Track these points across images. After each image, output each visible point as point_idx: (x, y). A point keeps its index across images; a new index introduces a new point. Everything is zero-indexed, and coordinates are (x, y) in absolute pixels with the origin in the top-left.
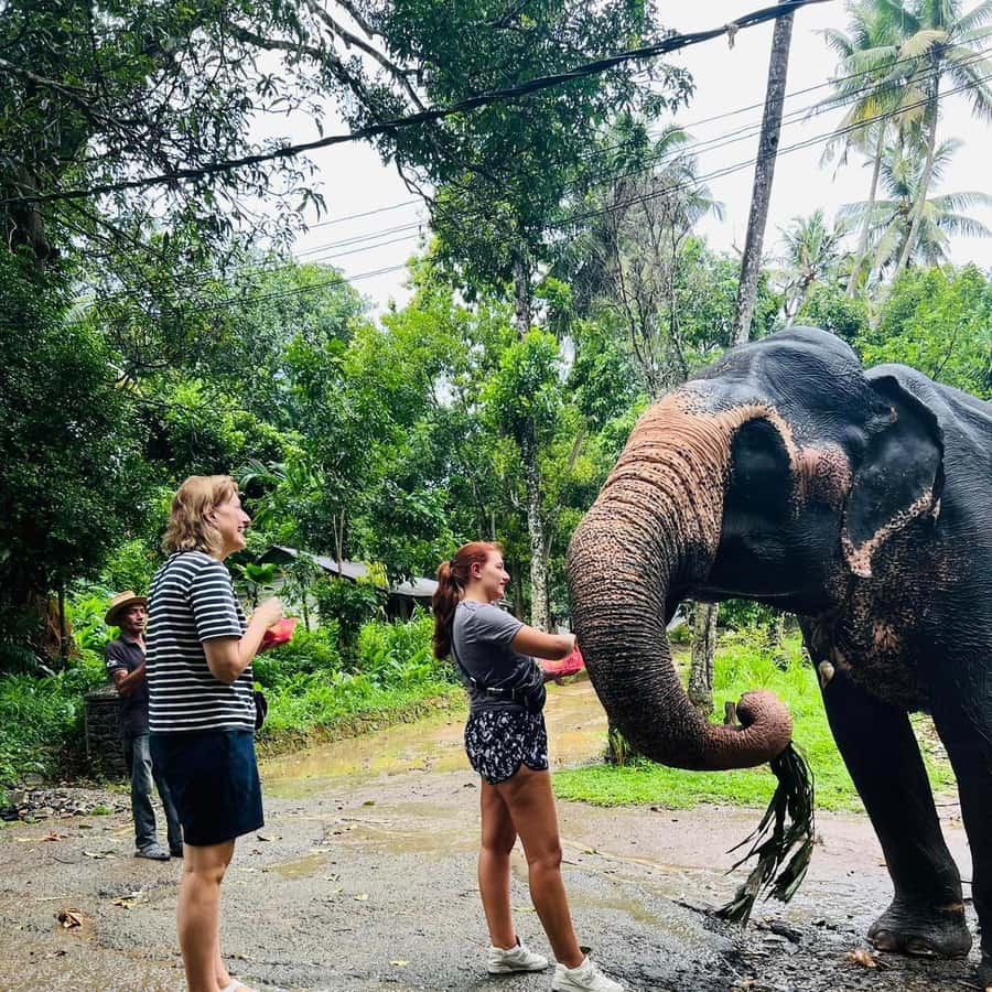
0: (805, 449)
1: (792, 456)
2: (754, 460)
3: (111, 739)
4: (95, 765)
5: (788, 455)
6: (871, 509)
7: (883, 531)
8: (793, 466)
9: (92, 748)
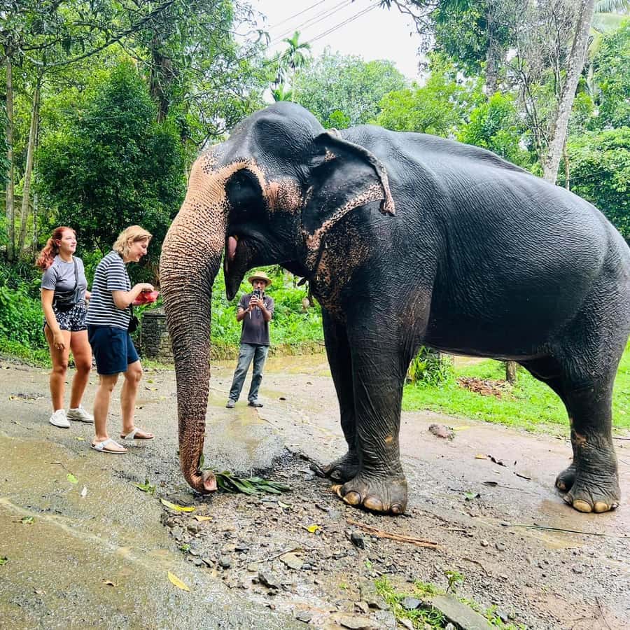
0: (271, 183)
1: (263, 189)
2: (242, 193)
3: (152, 337)
4: (143, 350)
5: (261, 188)
6: (317, 211)
7: (328, 222)
8: (264, 194)
9: (143, 341)
